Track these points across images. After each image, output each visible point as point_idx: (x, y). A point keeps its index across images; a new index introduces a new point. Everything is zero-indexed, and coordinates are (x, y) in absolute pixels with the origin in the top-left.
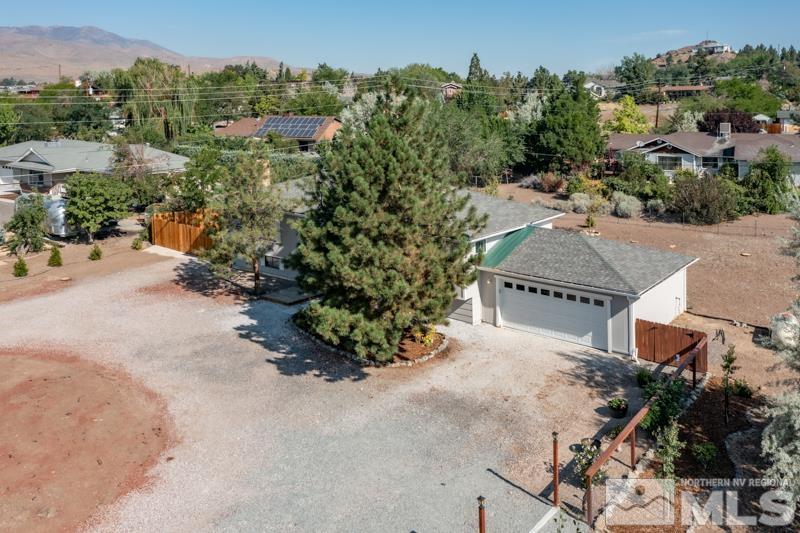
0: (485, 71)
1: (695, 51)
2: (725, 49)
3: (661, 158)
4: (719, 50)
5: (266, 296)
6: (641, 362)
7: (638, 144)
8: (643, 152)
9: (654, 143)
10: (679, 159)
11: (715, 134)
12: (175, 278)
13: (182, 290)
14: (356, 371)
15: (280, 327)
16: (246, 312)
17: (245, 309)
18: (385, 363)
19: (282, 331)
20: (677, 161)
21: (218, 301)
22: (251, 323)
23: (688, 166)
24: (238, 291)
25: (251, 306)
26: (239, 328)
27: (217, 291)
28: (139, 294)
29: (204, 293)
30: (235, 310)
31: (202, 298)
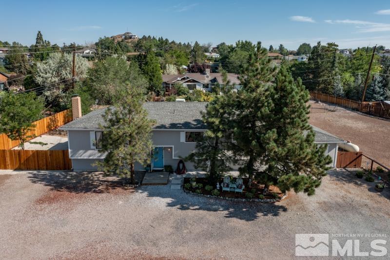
0: (48, 42)
1: (123, 37)
2: (136, 36)
3: (188, 85)
4: (134, 37)
5: (144, 182)
6: (337, 169)
7: (179, 79)
8: (181, 82)
9: (184, 79)
10: (195, 85)
11: (205, 74)
12: (49, 187)
13: (74, 194)
14: (275, 207)
15: (190, 198)
16: (151, 195)
17: (146, 193)
18: (280, 198)
19: (195, 199)
20: (195, 87)
21: (116, 194)
22: (169, 200)
23: (199, 88)
24: (114, 185)
25: (144, 191)
26: (169, 205)
27: (100, 188)
28: (45, 205)
29: (95, 192)
30: (140, 196)
31: (100, 195)
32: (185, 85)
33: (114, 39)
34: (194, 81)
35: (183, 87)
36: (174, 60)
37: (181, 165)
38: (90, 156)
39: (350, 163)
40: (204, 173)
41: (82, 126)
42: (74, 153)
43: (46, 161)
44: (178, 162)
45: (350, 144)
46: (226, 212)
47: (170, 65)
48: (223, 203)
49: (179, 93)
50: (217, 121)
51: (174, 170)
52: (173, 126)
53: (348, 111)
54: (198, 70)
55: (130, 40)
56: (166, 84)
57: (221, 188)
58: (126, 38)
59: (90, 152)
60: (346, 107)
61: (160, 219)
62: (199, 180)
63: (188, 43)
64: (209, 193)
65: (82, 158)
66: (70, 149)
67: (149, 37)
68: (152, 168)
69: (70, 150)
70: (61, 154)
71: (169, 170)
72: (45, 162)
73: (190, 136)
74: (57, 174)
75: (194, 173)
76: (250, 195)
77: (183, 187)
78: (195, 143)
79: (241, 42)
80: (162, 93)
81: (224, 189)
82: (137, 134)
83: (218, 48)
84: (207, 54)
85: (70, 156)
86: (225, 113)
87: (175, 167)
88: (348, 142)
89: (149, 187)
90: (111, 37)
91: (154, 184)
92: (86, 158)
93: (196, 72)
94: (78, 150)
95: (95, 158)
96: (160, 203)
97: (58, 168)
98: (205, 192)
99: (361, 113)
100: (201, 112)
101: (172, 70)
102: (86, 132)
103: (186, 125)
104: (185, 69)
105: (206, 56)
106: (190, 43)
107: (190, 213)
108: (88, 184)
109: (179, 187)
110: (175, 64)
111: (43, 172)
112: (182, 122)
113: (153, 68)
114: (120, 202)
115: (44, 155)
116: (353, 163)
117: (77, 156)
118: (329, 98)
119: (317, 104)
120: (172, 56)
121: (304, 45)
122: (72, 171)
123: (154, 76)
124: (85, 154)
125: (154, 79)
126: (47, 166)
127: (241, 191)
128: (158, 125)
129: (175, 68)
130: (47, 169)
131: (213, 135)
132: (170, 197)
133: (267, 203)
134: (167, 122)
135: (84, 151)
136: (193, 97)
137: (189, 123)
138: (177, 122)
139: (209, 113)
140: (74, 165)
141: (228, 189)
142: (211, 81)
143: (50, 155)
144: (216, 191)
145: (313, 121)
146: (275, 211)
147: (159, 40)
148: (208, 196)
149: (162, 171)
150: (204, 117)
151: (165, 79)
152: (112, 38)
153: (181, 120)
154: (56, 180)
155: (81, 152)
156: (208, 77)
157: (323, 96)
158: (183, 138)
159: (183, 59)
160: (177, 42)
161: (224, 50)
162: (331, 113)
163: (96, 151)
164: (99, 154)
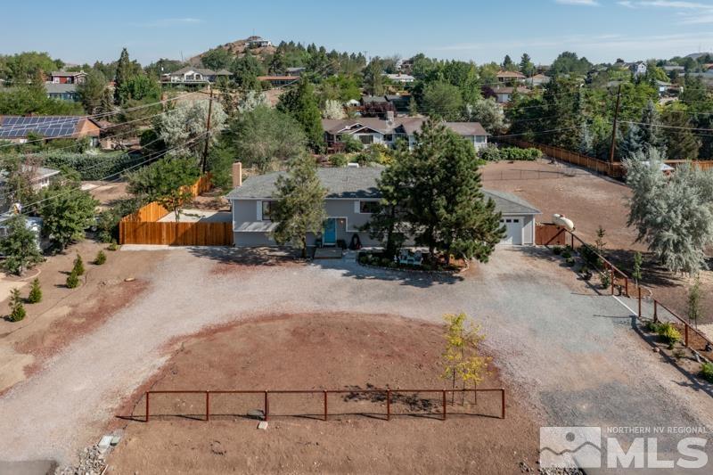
1: (247, 44)
2: (269, 43)
3: (361, 137)
4: (265, 44)
5: (316, 256)
6: (537, 246)
7: (347, 127)
8: (350, 133)
9: (355, 127)
10: (372, 136)
11: (385, 119)
12: (216, 261)
13: (244, 266)
14: (453, 277)
15: (365, 269)
16: (324, 267)
17: (319, 266)
18: (459, 270)
19: (372, 270)
20: (371, 138)
21: (288, 267)
22: (345, 271)
23: (377, 140)
24: (284, 259)
25: (317, 264)
26: (344, 275)
27: (270, 261)
28: (220, 275)
29: (265, 264)
30: (313, 268)
31: (273, 268)
32: (356, 137)
33: (230, 49)
34: (370, 131)
35: (353, 140)
36: (339, 91)
37: (356, 240)
38: (255, 229)
39: (553, 239)
40: (381, 248)
41: (248, 195)
42: (238, 225)
43: (206, 235)
44: (352, 236)
45: (564, 218)
46: (402, 281)
47: (332, 102)
48: (400, 274)
49: (348, 148)
50: (391, 189)
51: (348, 245)
52: (346, 195)
53: (592, 176)
55: (258, 50)
56: (329, 136)
57: (398, 260)
58: (251, 47)
59: (255, 224)
60: (592, 170)
61: (336, 286)
62: (375, 254)
63: (360, 54)
64: (386, 265)
65: (246, 230)
66: (235, 220)
67: (292, 43)
68: (323, 244)
69: (234, 222)
70: (222, 227)
71: (341, 244)
72: (204, 236)
73: (365, 207)
74: (218, 249)
75: (370, 248)
76: (429, 267)
77: (359, 260)
78: (370, 214)
79: (445, 61)
80: (323, 148)
81: (402, 262)
82: (311, 202)
83: (411, 61)
84: (392, 76)
85: (234, 227)
86: (399, 181)
87: (348, 241)
88: (561, 216)
89: (322, 261)
90: (226, 45)
91: (327, 258)
92: (251, 231)
93: (374, 117)
94: (243, 222)
95: (261, 231)
96: (336, 274)
97: (218, 244)
98: (381, 265)
99: (610, 179)
100: (376, 180)
101: (335, 109)
102: (253, 202)
103: (361, 194)
104: (355, 105)
105: (390, 81)
106: (363, 54)
107: (366, 281)
108: (256, 258)
109: (354, 261)
110: (340, 98)
111: (202, 248)
112: (356, 190)
113: (310, 114)
114: (295, 273)
116: (556, 239)
117: (241, 228)
118: (571, 157)
119: (552, 165)
120: (335, 86)
121: (566, 55)
122: (234, 246)
123: (311, 125)
124: (250, 227)
125: (312, 130)
126: (206, 240)
127: (420, 263)
128: (329, 194)
129: (340, 105)
130: (206, 245)
131: (388, 203)
132: (345, 269)
133: (446, 274)
134: (339, 190)
135: (249, 223)
136: (368, 156)
137: (364, 192)
138: (351, 191)
139: (384, 181)
140: (236, 240)
141: (406, 262)
142: (395, 129)
143: (211, 228)
144: (392, 263)
145: (537, 190)
146: (451, 280)
147: (309, 51)
148: (385, 268)
149: (334, 246)
150: (379, 185)
151: (326, 126)
152: (228, 48)
153: (354, 188)
154: (219, 254)
155: (245, 223)
156: (390, 123)
157: (563, 154)
158: (357, 208)
159: (353, 89)
160: (340, 51)
161: (422, 68)
162: (566, 179)
163: (262, 223)
164: (265, 227)
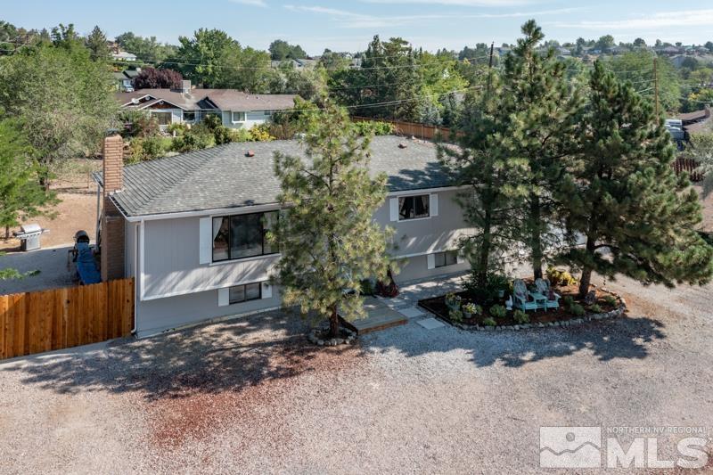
7: (134, 101)
11: (179, 91)
16: (410, 351)
19: (502, 339)
20: (169, 116)
23: (177, 119)
24: (295, 349)
26: (478, 363)
29: (275, 376)
30: (390, 359)
32: (149, 114)
34: (167, 105)
35: (145, 118)
38: (195, 285)
42: (155, 282)
43: (54, 322)
54: (157, 82)
59: (196, 274)
65: (175, 293)
66: (146, 273)
69: (143, 277)
72: (49, 326)
85: (142, 293)
92: (184, 292)
93: (156, 87)
94: (166, 274)
95: (208, 288)
102: (190, 222)
108: (231, 362)
114: (374, 385)
115: (50, 305)
117: (161, 288)
122: (135, 337)
124: (181, 283)
130: (54, 348)
135: (181, 273)
142: (198, 104)
143: (68, 302)
144: (521, 313)
148: (517, 327)
155: (174, 276)
156: (188, 96)
158: (395, 213)
163: (213, 269)
164: (219, 277)
